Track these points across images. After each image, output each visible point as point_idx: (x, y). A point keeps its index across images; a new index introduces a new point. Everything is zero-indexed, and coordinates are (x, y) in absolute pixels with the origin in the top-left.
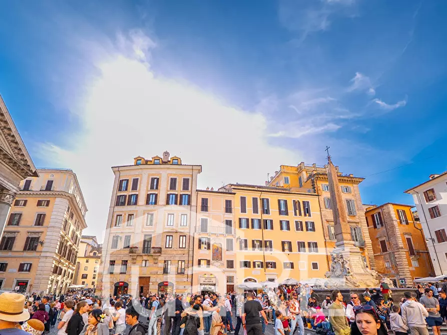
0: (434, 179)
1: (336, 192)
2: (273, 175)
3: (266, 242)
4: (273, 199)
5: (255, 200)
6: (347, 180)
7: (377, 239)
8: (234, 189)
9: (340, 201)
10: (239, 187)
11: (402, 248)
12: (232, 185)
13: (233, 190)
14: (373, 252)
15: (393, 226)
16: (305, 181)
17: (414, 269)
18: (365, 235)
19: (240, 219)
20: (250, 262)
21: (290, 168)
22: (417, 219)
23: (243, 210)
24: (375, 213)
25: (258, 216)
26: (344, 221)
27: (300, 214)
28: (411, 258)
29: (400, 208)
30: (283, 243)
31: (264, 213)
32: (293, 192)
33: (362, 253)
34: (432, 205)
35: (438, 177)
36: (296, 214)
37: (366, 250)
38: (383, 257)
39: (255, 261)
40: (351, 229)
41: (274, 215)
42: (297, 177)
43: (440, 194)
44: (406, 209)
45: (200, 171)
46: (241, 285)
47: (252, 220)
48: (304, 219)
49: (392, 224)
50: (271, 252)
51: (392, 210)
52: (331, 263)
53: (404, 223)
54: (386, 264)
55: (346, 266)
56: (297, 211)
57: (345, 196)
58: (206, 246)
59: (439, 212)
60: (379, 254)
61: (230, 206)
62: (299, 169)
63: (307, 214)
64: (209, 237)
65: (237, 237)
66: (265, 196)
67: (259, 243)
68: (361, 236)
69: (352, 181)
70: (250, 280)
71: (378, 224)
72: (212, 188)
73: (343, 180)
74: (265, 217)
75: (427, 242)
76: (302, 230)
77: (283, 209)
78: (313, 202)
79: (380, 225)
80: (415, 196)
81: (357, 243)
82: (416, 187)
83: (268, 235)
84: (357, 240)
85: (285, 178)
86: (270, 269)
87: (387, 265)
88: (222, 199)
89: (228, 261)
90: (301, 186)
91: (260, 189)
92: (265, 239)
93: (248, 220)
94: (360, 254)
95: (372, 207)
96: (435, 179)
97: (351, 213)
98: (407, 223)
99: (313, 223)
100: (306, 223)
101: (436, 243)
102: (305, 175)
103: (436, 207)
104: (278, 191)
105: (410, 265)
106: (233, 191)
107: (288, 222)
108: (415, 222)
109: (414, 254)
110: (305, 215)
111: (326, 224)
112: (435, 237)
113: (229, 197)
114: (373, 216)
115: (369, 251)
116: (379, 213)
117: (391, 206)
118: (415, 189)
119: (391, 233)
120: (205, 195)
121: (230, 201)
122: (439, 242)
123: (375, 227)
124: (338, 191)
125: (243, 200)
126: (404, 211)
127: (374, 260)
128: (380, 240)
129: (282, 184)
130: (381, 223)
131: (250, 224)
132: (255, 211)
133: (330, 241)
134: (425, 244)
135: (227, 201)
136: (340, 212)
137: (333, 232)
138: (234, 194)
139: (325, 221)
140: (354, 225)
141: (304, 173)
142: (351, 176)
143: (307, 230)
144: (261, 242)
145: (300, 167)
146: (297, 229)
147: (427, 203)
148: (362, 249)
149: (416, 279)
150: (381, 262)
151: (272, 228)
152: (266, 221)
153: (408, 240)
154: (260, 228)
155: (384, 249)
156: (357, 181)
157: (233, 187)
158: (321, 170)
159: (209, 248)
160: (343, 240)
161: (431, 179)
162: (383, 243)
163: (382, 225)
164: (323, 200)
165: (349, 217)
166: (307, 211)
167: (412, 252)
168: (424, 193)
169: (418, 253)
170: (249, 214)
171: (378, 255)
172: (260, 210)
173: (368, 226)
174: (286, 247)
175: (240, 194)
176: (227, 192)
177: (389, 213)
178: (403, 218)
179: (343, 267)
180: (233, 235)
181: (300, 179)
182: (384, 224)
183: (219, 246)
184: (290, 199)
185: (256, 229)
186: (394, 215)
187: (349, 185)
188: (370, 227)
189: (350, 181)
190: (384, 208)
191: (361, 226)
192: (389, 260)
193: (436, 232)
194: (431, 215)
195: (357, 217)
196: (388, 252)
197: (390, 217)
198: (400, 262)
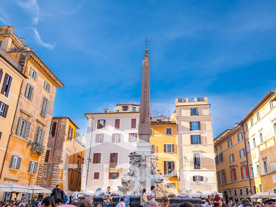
15: (62, 140)
28: (64, 172)
29: (71, 126)
34: (100, 132)
49: (63, 137)
51: (68, 124)
53: (69, 139)
57: (44, 93)
59: (103, 139)
80: (90, 120)
82: (95, 114)
101: (91, 164)
103: (102, 135)
112: (92, 158)
116: (55, 123)
118: (93, 115)
119: (58, 146)
122: (94, 162)
126: (73, 129)
130: (53, 133)
147: (97, 130)
165: (40, 116)
168: (98, 120)
177: (64, 127)
178: (70, 135)
182: (55, 135)
190: (62, 120)
191: (46, 130)
192: (46, 171)
193: (95, 154)
194: (96, 139)
195: (45, 119)
196: (48, 163)
197: (64, 131)
198: (56, 175)
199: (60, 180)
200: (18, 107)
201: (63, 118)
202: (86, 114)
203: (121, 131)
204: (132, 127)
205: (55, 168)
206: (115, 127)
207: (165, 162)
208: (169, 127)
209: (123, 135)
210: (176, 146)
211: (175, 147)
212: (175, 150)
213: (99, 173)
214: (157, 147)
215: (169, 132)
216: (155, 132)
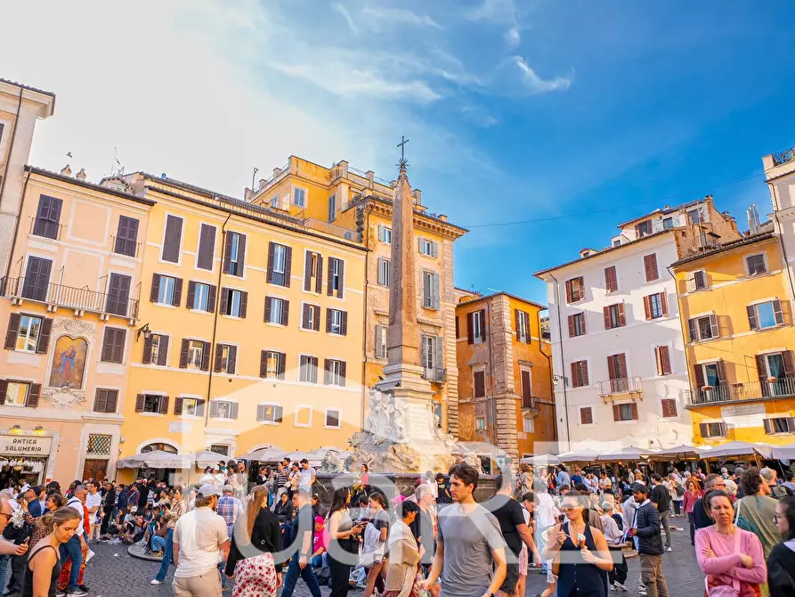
0: (587, 257)
1: (405, 250)
2: (269, 176)
3: (220, 347)
4: (258, 239)
5: (208, 233)
6: (434, 227)
7: (471, 366)
8: (151, 188)
9: (410, 272)
10: (168, 187)
11: (511, 392)
12: (147, 177)
13: (148, 191)
14: (457, 395)
15: (503, 344)
16: (344, 209)
17: (525, 437)
18: (448, 356)
19: (157, 278)
20: (167, 399)
21: (313, 167)
22: (547, 336)
23: (171, 253)
24: (475, 310)
25: (211, 276)
26: (410, 319)
27: (319, 289)
28: (524, 413)
29: (522, 308)
30: (265, 356)
31: (226, 270)
32: (310, 231)
33: (434, 395)
35: (595, 255)
36: (308, 287)
37: (445, 389)
38: (474, 407)
39: (181, 396)
40: (424, 339)
41: (253, 281)
42: (325, 196)
43: (591, 291)
44: (532, 311)
45: (47, 110)
46: (131, 462)
47: (192, 285)
48: (325, 301)
49: (503, 338)
50: (230, 376)
51: (507, 308)
52: (368, 412)
53: (523, 339)
54: (478, 421)
55: (399, 422)
56: (313, 280)
57: (421, 263)
58: (34, 343)
59: (584, 324)
60: (468, 400)
61: (134, 234)
62: (335, 176)
63: (335, 291)
64: (47, 316)
65: (139, 325)
66: (237, 225)
67: (200, 349)
68: (441, 357)
69: (443, 230)
70: (160, 446)
71: (477, 336)
72: (82, 173)
73: (424, 224)
74: (229, 281)
75: (555, 383)
76: (317, 327)
77: (278, 269)
78: (353, 265)
79: (480, 338)
80: (551, 286)
81: (430, 373)
82: (555, 269)
83: (229, 330)
84: (430, 367)
85: (297, 190)
86: (221, 419)
87: (479, 424)
88: (110, 213)
89: (100, 392)
90: (331, 219)
91: (227, 206)
92: (219, 341)
93: (179, 282)
94: (430, 397)
95: (472, 298)
96: (589, 257)
97: (428, 304)
98: (529, 341)
99: (344, 315)
100: (329, 311)
101: (570, 388)
102: (344, 195)
103: (580, 316)
104: (273, 219)
105: (520, 427)
106: (149, 196)
107: (285, 305)
108: (542, 340)
109: (530, 407)
110: (330, 293)
111: (373, 321)
112: (569, 375)
113: (133, 210)
114: (470, 315)
115: (450, 395)
116: (483, 312)
117: (505, 299)
118: (552, 273)
119: (496, 359)
120: (55, 190)
121: (135, 223)
122: (575, 385)
123: (470, 341)
124: (409, 248)
125: (174, 225)
126: (528, 315)
127: (456, 413)
128: (475, 369)
129: (286, 203)
130: (483, 334)
131: (182, 294)
132: (205, 262)
133: (374, 361)
134: (552, 387)
135: (124, 220)
136: (405, 295)
137: (384, 342)
138: (151, 204)
139: (372, 314)
140: (431, 330)
141: (344, 188)
142: (443, 219)
143: (329, 329)
144: (206, 346)
145: (338, 172)
146: (306, 325)
147: (568, 305)
148: (437, 385)
149: (525, 457)
150: (469, 418)
151: (242, 314)
152: (231, 292)
153: (525, 375)
154: (210, 308)
155: (480, 392)
156: (452, 233)
157: (148, 183)
158: (382, 192)
159: (42, 347)
160: (400, 361)
161: (583, 257)
162: (479, 376)
163: (484, 339)
164: (375, 262)
165: (423, 311)
166: (336, 284)
167: (527, 402)
168: (567, 282)
169: (538, 403)
170: (187, 267)
171: (466, 403)
172: (217, 258)
173: (458, 336)
174: (272, 365)
175: (166, 207)
176: (129, 192)
177: (500, 314)
178: (523, 329)
179: (392, 424)
180: (128, 320)
181: (332, 201)
182: (487, 336)
183: (78, 346)
184: (301, 247)
185: (199, 310)
186: (508, 321)
187: (436, 240)
188: (460, 340)
189: (438, 229)
190: (493, 302)
191: (444, 334)
192: (484, 415)
193: (573, 365)
194: (570, 329)
195: (439, 314)
196: (485, 398)
197: (502, 324)
198: (503, 422)
199: (515, 431)
200: (370, 308)
201: (494, 296)
202: (537, 275)
203: (624, 296)
204: (649, 279)
205: (499, 407)
206: (608, 288)
207: (759, 359)
208: (753, 251)
209: (631, 306)
210: (788, 302)
211: (784, 307)
212: (786, 318)
213: (590, 409)
214: (728, 318)
215: (757, 267)
216: (715, 275)
